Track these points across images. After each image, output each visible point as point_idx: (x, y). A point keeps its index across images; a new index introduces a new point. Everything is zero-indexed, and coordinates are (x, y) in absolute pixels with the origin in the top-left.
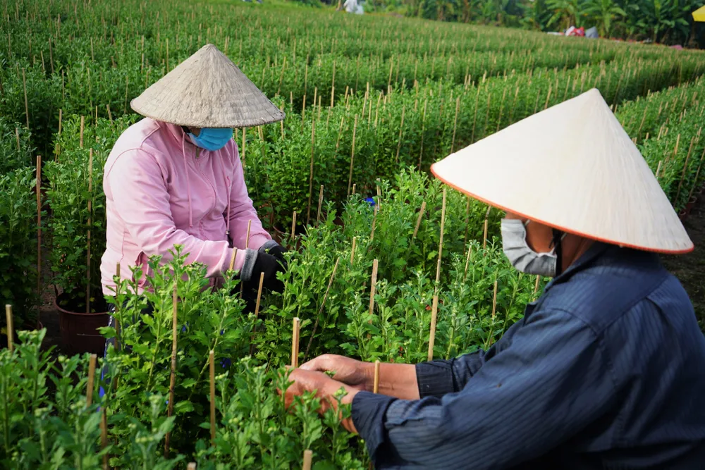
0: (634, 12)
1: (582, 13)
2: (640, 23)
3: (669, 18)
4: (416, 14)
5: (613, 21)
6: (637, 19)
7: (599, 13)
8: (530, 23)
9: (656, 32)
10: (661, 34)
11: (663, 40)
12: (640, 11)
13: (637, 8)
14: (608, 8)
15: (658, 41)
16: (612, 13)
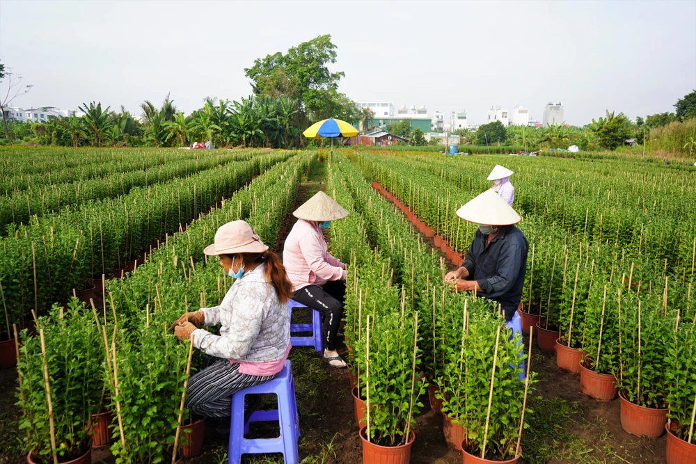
0: (227, 127)
1: (190, 130)
2: (233, 134)
3: (251, 129)
4: (50, 142)
5: (213, 134)
6: (230, 132)
7: (203, 129)
8: (152, 141)
9: (244, 139)
10: (248, 140)
11: (250, 145)
12: (230, 126)
13: (228, 124)
14: (208, 126)
15: (247, 146)
16: (212, 128)
